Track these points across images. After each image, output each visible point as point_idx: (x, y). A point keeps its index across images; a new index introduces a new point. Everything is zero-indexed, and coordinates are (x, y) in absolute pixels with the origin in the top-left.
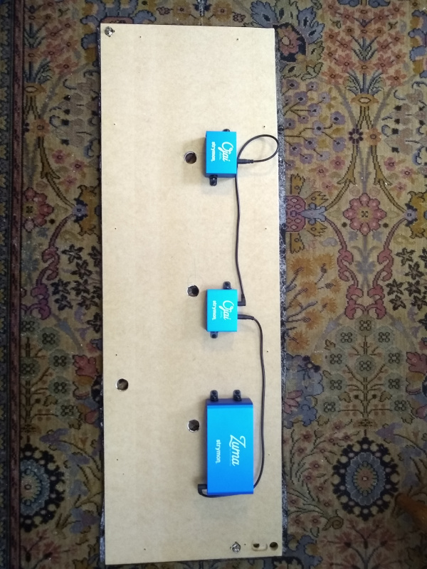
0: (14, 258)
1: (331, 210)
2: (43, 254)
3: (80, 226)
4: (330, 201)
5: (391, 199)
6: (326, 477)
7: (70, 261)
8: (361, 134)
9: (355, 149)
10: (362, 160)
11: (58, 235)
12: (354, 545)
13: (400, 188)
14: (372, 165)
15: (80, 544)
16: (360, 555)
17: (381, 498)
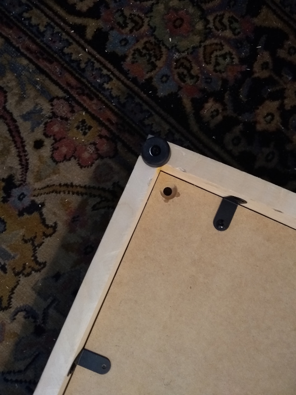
0: (34, 47)
11: (12, 135)
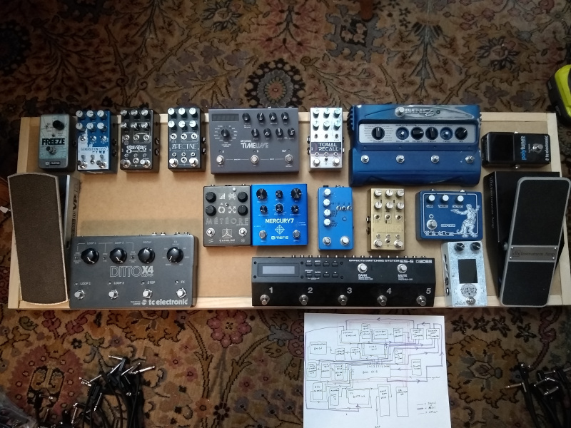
1: (263, 336)
2: (555, 338)
3: (518, 360)
4: (263, 345)
5: (199, 337)
6: (310, 97)
7: (528, 326)
8: (215, 413)
9: (225, 397)
10: (221, 384)
12: (295, 42)
13: (186, 347)
14: (211, 377)
15: (526, 83)
16: (291, 35)
17: (264, 73)
